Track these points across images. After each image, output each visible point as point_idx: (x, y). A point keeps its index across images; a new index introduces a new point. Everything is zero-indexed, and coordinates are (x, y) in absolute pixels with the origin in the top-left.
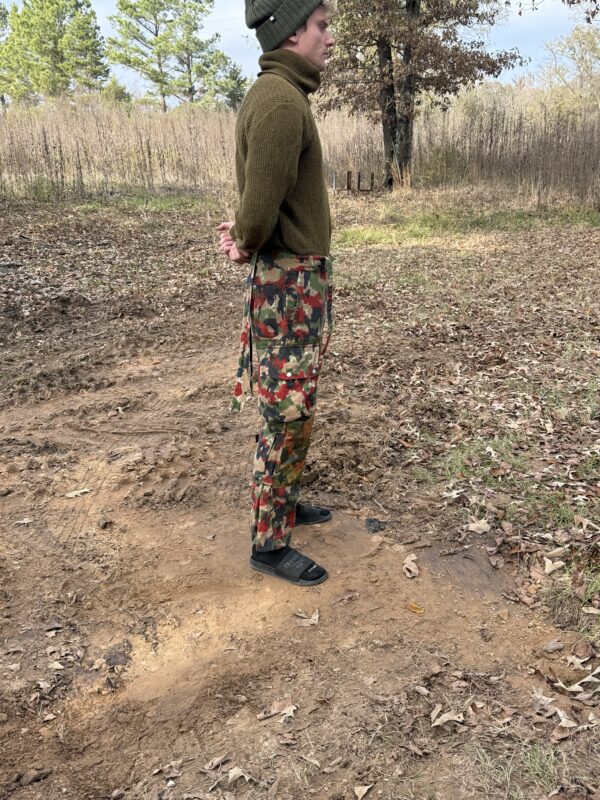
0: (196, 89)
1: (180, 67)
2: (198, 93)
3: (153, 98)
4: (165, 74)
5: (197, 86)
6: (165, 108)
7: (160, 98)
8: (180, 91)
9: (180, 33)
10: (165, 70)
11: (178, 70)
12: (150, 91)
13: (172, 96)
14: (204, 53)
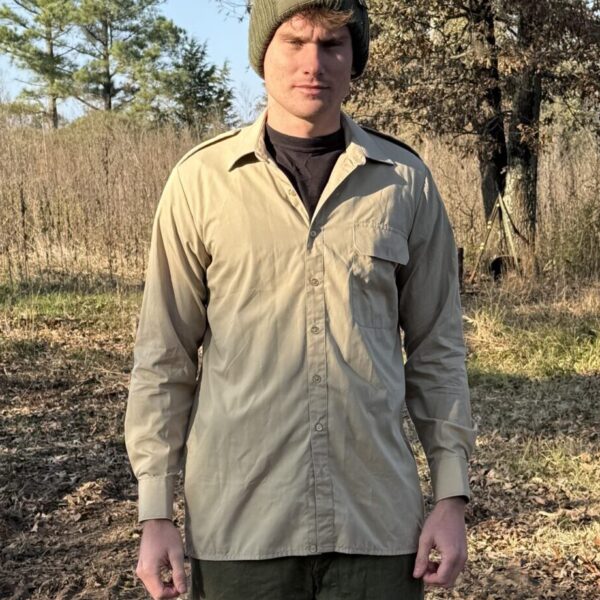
0: (117, 86)
1: (88, 47)
2: (121, 94)
3: (33, 102)
4: (59, 59)
6: (55, 116)
7: (46, 102)
8: (86, 90)
11: (84, 52)
12: (29, 88)
13: (71, 100)
14: (135, 22)
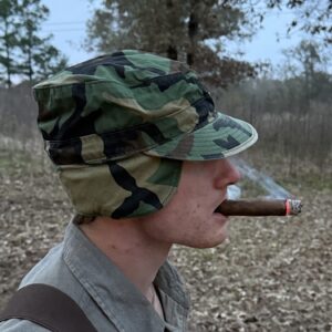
1: (23, 55)
4: (11, 60)
5: (35, 69)
6: (9, 82)
7: (6, 76)
9: (23, 32)
10: (11, 57)
11: (21, 57)
13: (16, 75)
14: (41, 47)
